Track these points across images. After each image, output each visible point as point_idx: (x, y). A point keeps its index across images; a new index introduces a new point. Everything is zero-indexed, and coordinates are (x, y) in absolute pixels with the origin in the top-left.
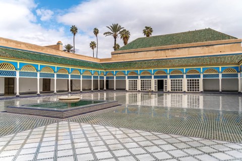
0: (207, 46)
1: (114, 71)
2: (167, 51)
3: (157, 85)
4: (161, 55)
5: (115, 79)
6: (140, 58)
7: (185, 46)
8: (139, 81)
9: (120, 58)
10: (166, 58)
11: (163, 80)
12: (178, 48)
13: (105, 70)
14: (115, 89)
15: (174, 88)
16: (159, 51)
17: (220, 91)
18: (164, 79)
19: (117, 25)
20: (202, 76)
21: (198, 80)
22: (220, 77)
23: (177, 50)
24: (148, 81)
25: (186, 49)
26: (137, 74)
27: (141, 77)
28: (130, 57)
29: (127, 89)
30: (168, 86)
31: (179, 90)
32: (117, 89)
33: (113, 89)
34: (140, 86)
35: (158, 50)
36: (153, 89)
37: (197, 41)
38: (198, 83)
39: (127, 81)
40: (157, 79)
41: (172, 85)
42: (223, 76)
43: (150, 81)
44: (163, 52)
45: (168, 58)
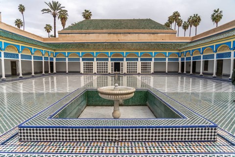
0: (153, 33)
1: (66, 52)
2: (119, 35)
3: (113, 68)
4: (114, 38)
5: (67, 61)
6: (92, 40)
7: (135, 32)
8: (95, 63)
9: (68, 38)
10: (119, 41)
11: (119, 63)
12: (129, 33)
13: (54, 50)
14: (67, 72)
15: (130, 70)
16: (112, 34)
17: (167, 72)
18: (121, 62)
19: (58, 2)
20: (153, 59)
21: (150, 63)
22: (167, 61)
23: (129, 35)
24: (105, 63)
25: (137, 35)
26: (93, 56)
27: (97, 60)
28: (81, 38)
29: (82, 71)
30: (125, 68)
31: (134, 72)
32: (69, 72)
33: (65, 72)
34: (96, 69)
35: (110, 33)
36: (110, 71)
37: (144, 28)
38: (150, 65)
39: (82, 63)
40: (113, 62)
41: (128, 67)
42: (169, 59)
43: (107, 63)
44: (115, 35)
45: (121, 41)
